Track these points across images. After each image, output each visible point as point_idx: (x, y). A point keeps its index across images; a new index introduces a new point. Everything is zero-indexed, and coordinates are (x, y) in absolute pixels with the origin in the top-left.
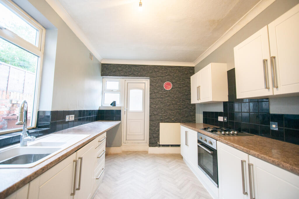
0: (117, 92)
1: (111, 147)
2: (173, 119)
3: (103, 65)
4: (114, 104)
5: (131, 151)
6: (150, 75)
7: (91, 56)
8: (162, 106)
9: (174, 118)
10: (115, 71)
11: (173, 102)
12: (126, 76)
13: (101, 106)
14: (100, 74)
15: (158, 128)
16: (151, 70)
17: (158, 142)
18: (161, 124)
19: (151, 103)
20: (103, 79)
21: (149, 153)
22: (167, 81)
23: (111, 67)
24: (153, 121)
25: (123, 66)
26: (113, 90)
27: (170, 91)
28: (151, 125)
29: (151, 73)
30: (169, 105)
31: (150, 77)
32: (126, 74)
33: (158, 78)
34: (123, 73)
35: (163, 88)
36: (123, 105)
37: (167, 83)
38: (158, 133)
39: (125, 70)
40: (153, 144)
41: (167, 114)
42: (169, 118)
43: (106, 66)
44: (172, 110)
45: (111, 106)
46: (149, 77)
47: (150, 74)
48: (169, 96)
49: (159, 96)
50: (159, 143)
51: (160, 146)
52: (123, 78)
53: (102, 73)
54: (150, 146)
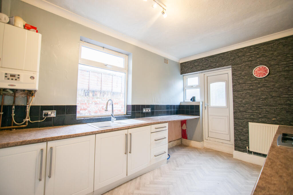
0: (197, 87)
1: (192, 140)
2: (273, 119)
3: (181, 64)
4: (193, 99)
5: (213, 150)
6: (231, 63)
7: (166, 60)
8: (252, 100)
9: (275, 117)
10: (192, 67)
11: (274, 94)
12: (203, 70)
13: (183, 101)
14: (179, 73)
15: (246, 129)
16: (233, 56)
17: (247, 147)
18: (251, 125)
19: (235, 97)
20: (184, 77)
21: (234, 157)
22: (259, 65)
23: (188, 64)
24: (239, 119)
25: (199, 61)
26: (192, 86)
27: (267, 78)
28: (236, 124)
29: (233, 59)
30: (265, 99)
31: (232, 65)
32: (202, 68)
33: (244, 64)
34: (200, 68)
35: (252, 76)
36: (203, 100)
37: (259, 68)
38: (247, 135)
39: (202, 64)
40: (239, 147)
41: (262, 111)
42: (265, 117)
43: (184, 64)
44: (271, 106)
45: (191, 101)
46: (230, 65)
47: (231, 61)
48: (264, 86)
49: (247, 87)
50: (249, 148)
51: (250, 152)
52: (202, 73)
53: (182, 71)
54: (235, 150)
